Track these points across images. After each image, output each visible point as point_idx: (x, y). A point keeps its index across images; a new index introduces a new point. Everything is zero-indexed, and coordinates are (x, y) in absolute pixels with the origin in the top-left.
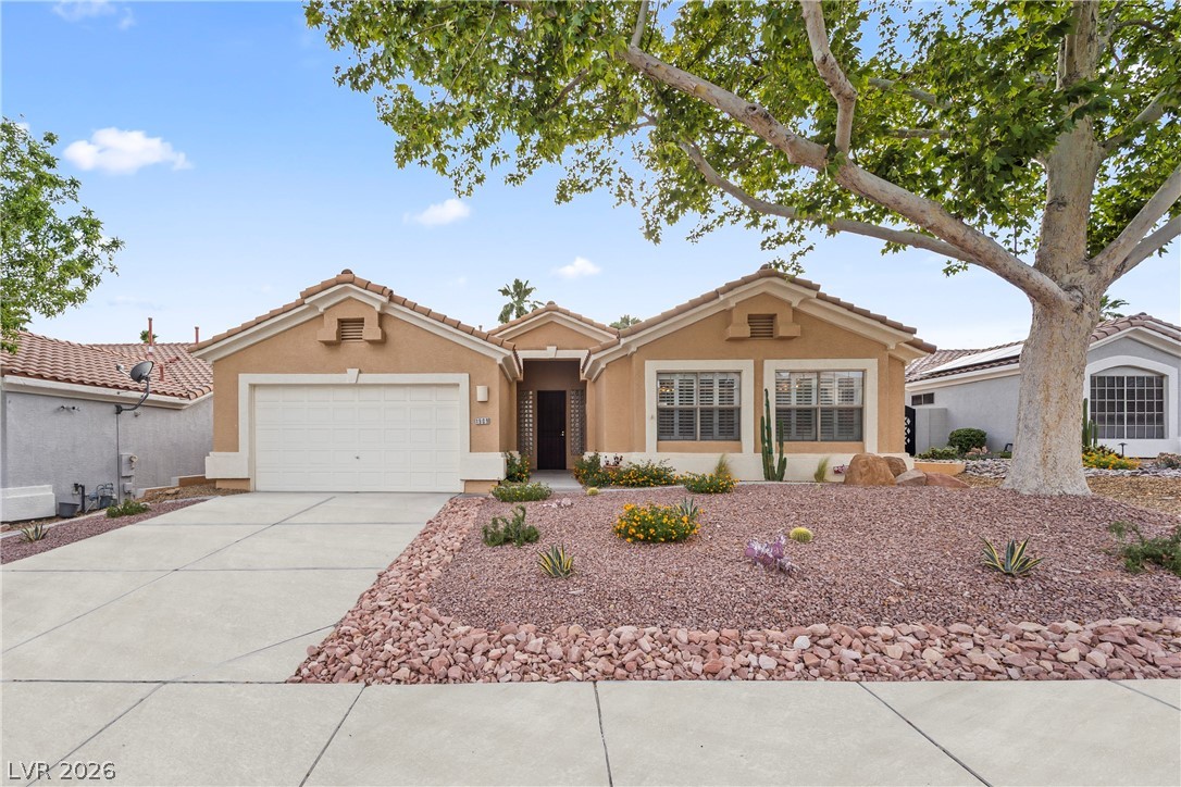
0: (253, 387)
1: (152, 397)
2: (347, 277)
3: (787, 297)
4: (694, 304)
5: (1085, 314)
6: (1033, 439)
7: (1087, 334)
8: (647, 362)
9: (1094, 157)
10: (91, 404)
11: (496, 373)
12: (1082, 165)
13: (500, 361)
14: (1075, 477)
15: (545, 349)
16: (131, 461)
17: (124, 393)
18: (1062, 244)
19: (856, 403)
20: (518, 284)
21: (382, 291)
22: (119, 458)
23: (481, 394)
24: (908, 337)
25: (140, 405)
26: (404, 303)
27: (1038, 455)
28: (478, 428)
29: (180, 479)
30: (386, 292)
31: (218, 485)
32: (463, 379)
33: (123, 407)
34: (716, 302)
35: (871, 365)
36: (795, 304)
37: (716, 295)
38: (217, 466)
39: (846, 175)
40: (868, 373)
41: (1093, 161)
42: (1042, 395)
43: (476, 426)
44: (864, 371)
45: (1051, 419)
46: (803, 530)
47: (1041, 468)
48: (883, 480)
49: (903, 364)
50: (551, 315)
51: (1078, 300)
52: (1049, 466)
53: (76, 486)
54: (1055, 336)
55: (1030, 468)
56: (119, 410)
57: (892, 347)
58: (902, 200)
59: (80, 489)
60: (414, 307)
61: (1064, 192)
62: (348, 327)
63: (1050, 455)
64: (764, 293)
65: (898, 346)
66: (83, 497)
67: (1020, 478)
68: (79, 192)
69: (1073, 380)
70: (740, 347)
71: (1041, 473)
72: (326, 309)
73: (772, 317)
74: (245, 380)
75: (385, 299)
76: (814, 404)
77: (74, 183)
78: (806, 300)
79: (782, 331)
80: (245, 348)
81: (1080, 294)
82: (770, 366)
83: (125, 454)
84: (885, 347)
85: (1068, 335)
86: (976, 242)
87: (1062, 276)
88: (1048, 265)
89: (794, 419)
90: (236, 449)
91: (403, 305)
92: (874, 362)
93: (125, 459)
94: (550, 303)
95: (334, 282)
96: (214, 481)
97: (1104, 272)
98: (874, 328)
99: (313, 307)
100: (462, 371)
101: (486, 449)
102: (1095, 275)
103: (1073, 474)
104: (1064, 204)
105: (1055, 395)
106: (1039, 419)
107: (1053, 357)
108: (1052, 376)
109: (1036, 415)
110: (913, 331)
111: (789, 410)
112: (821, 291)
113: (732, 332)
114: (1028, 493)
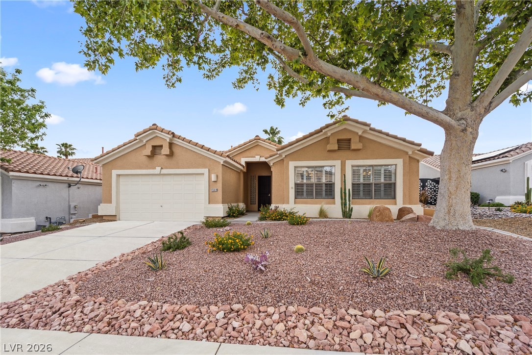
0: (118, 176)
1: (82, 180)
2: (155, 127)
3: (356, 130)
4: (311, 135)
5: (468, 133)
6: (443, 199)
7: (471, 144)
8: (290, 162)
9: (474, 49)
10: (55, 183)
11: (220, 168)
12: (467, 53)
13: (222, 163)
14: (465, 220)
15: (255, 157)
16: (75, 207)
17: (70, 179)
18: (457, 96)
19: (393, 181)
20: (272, 129)
21: (168, 133)
22: (69, 206)
23: (213, 178)
24: (419, 148)
25: (78, 183)
26: (179, 137)
27: (446, 208)
28: (213, 193)
29: (93, 215)
30: (170, 133)
31: (104, 218)
32: (206, 171)
33: (72, 184)
34: (321, 133)
35: (399, 162)
36: (360, 133)
37: (321, 130)
38: (103, 210)
39: (315, 65)
40: (398, 166)
41: (473, 51)
42: (448, 176)
43: (211, 192)
44: (396, 165)
45: (452, 189)
46: (300, 246)
47: (447, 215)
48: (387, 219)
49: (418, 161)
50: (257, 142)
51: (463, 125)
52: (451, 214)
53: (47, 218)
54: (453, 145)
55: (441, 215)
56: (70, 186)
57: (410, 153)
58: (345, 76)
59: (49, 219)
60: (184, 139)
61: (459, 69)
62: (156, 149)
63: (452, 208)
64: (345, 129)
65: (413, 152)
66: (50, 222)
67: (437, 220)
68: (36, 94)
69: (464, 168)
70: (334, 154)
71: (447, 218)
72: (147, 141)
73: (349, 140)
74: (115, 172)
75: (170, 136)
76: (371, 182)
77: (33, 90)
78: (365, 132)
79: (353, 147)
80: (115, 159)
81: (465, 122)
82: (349, 163)
83: (73, 205)
84: (407, 153)
85: (459, 144)
86: (390, 96)
87: (457, 113)
88: (451, 107)
89: (362, 188)
90: (110, 202)
91: (179, 138)
92: (401, 160)
93: (72, 206)
94: (257, 136)
95: (148, 129)
96: (102, 216)
97: (478, 109)
98: (400, 144)
99: (141, 141)
100: (206, 168)
101: (216, 202)
102: (474, 112)
103: (464, 219)
104: (458, 75)
105: (454, 176)
106: (446, 188)
107: (452, 156)
108: (452, 166)
109: (445, 187)
110: (420, 145)
111: (359, 184)
112: (371, 126)
113: (329, 147)
114: (439, 228)
